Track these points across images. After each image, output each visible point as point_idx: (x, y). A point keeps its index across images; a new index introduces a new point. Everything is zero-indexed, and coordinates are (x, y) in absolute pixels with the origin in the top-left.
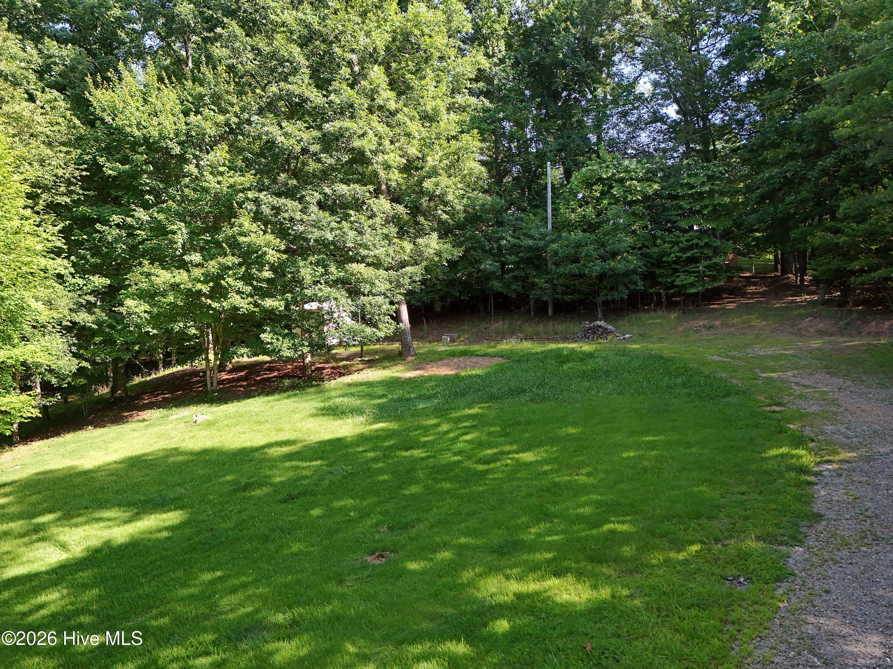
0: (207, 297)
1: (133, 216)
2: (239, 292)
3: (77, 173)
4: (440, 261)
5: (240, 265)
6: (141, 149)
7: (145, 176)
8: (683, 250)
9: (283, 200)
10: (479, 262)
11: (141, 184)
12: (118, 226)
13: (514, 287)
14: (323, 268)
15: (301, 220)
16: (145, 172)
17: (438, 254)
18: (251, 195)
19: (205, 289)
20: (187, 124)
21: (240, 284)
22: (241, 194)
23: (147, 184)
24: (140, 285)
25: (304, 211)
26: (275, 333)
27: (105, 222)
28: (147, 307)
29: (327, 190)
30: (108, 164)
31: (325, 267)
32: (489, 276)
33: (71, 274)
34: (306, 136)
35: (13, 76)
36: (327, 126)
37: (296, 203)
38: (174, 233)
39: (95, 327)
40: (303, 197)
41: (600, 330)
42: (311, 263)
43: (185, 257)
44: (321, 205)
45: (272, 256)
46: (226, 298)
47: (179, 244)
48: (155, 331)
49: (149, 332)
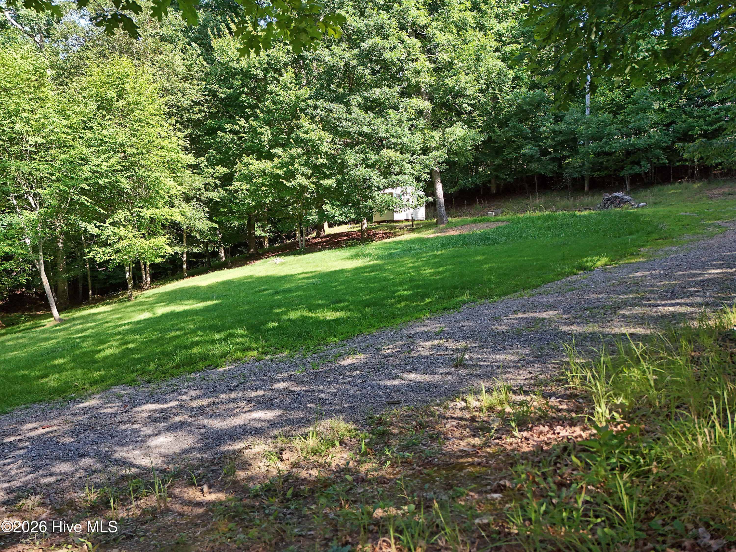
0: (283, 178)
1: (238, 124)
2: (303, 174)
3: (203, 98)
4: (464, 145)
5: (304, 154)
6: (239, 77)
7: (243, 96)
8: (711, 124)
9: (332, 105)
10: (521, 147)
11: (242, 102)
12: (231, 132)
13: (550, 167)
14: (364, 154)
15: (346, 119)
16: (243, 93)
17: (464, 140)
18: (310, 102)
19: (281, 172)
20: (268, 56)
21: (304, 169)
22: (303, 103)
23: (245, 101)
24: (243, 171)
25: (348, 112)
26: (333, 205)
27: (223, 130)
28: (248, 187)
29: (366, 94)
30: (220, 90)
31: (365, 153)
32: (530, 159)
33: (205, 166)
34: (347, 55)
35: (170, 37)
36: (364, 45)
37: (342, 106)
38: (262, 134)
39: (219, 200)
40: (348, 101)
41: (618, 200)
42: (356, 152)
43: (271, 151)
44: (360, 106)
45: (326, 147)
46: (294, 179)
47: (266, 143)
48: (254, 203)
49: (249, 203)
